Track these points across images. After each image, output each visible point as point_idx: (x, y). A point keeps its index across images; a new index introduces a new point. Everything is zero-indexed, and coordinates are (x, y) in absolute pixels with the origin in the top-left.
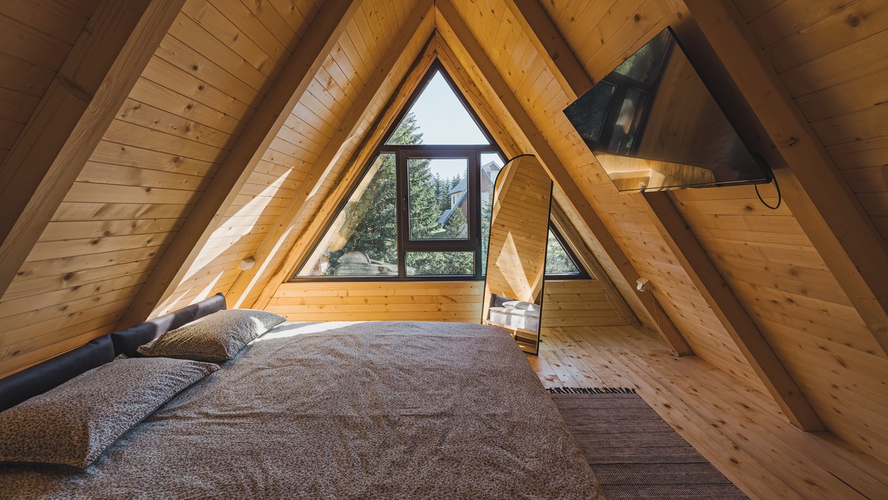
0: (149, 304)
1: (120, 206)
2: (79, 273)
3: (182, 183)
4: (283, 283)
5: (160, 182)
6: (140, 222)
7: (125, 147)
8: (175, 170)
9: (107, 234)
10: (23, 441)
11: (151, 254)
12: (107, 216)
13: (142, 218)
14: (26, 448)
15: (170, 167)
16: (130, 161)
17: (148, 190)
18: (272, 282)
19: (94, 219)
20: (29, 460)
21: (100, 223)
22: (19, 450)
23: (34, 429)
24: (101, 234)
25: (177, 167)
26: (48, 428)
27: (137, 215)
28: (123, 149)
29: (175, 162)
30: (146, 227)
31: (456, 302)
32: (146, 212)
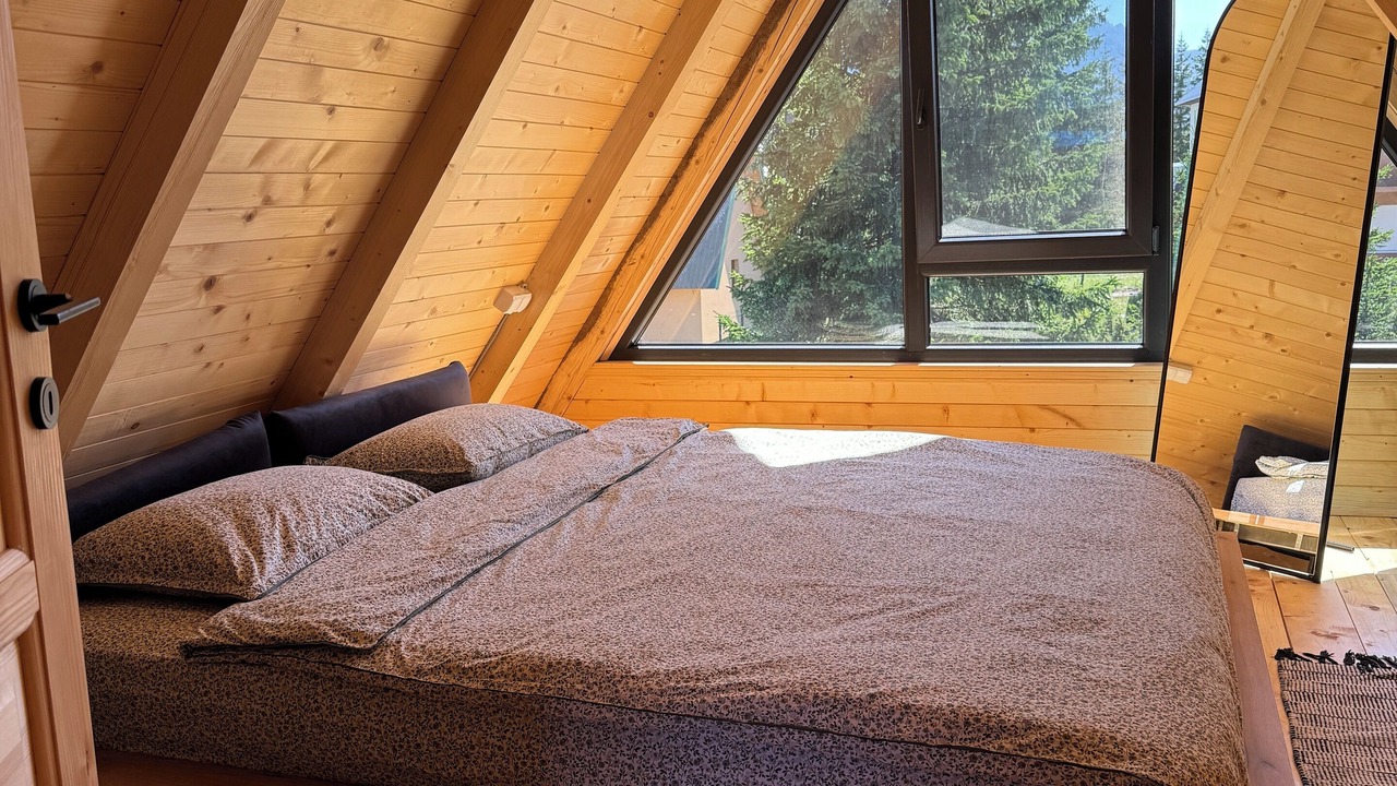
0: (329, 362)
1: (289, 144)
2: (225, 278)
3: (387, 94)
4: (599, 361)
5: (349, 94)
6: (317, 179)
7: (300, 25)
8: (374, 66)
9: (267, 201)
10: (165, 555)
11: (332, 253)
12: (268, 165)
13: (319, 170)
14: (170, 567)
15: (367, 62)
16: (307, 51)
17: (331, 110)
18: (572, 357)
19: (250, 170)
20: (175, 585)
21: (258, 179)
22: (161, 570)
23: (178, 539)
24: (258, 201)
25: (380, 58)
26: (196, 540)
27: (313, 164)
28: (298, 30)
29: (375, 49)
30: (325, 191)
31: (1080, 426)
32: (326, 158)
